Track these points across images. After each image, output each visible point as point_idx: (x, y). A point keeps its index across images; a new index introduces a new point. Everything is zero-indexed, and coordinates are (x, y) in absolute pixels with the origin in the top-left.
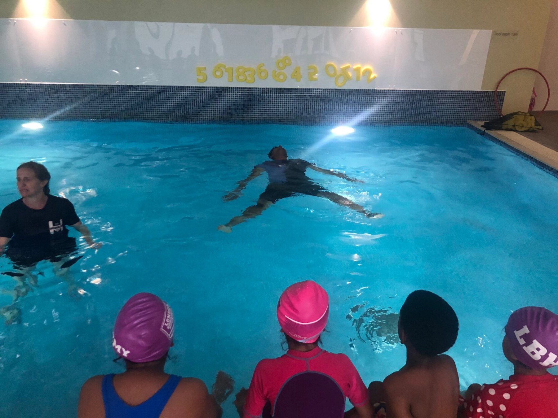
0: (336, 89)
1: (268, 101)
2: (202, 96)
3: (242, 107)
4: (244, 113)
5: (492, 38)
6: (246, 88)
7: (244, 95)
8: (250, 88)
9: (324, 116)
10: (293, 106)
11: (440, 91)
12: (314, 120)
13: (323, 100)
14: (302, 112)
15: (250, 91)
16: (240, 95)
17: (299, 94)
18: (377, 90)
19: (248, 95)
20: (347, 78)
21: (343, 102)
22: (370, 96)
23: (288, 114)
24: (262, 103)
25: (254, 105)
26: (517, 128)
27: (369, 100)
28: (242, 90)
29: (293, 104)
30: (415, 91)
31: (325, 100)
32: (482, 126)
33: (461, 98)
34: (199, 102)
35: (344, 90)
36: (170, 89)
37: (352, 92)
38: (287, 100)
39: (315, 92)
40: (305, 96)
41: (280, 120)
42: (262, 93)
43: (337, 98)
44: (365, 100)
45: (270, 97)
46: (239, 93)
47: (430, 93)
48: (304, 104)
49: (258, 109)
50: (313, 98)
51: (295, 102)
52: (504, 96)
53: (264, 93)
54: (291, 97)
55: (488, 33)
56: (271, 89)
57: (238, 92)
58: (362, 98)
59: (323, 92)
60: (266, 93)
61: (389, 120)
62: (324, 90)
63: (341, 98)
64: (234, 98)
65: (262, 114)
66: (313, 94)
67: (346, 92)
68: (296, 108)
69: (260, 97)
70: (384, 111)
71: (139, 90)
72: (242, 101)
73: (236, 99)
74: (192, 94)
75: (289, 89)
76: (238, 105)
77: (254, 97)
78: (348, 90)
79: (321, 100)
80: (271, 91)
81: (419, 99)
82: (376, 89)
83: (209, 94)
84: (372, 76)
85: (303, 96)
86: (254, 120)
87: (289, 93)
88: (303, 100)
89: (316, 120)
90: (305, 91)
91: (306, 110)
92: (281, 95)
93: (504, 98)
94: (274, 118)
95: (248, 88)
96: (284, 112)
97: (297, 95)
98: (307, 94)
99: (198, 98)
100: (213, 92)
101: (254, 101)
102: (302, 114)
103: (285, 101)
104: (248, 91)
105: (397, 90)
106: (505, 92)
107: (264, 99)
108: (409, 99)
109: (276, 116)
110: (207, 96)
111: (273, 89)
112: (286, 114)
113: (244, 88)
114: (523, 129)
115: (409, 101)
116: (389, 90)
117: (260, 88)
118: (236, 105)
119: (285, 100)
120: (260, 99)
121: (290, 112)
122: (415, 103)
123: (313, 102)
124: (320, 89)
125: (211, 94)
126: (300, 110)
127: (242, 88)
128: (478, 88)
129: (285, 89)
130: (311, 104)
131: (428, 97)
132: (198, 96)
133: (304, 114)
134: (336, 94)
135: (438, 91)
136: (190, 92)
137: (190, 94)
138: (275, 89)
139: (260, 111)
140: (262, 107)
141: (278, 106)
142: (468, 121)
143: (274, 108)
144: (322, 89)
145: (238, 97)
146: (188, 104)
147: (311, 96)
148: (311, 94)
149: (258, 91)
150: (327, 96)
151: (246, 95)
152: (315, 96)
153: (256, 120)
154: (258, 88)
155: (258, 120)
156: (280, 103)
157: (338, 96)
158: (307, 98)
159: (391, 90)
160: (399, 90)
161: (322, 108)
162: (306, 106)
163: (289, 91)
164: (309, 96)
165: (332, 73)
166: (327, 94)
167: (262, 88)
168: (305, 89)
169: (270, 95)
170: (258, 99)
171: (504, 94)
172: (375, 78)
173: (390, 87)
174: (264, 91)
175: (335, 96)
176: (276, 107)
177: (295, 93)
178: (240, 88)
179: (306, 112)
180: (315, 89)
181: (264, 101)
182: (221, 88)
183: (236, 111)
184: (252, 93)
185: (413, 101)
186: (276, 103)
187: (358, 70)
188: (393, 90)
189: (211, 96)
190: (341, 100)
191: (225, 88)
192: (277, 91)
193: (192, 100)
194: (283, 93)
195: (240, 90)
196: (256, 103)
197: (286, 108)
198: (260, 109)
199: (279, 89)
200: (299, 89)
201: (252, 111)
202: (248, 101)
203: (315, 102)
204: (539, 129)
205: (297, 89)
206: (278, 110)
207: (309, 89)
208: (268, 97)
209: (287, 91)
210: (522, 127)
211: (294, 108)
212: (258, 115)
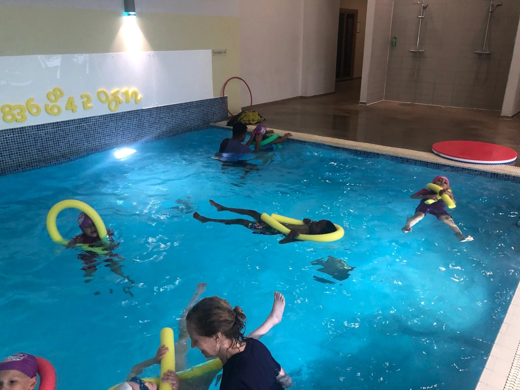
0: (110, 114)
1: (46, 138)
3: (16, 151)
4: (20, 157)
5: (213, 56)
6: (17, 129)
7: (16, 136)
8: (22, 128)
9: (105, 142)
10: (73, 138)
12: (96, 148)
13: (101, 127)
14: (84, 143)
15: (23, 130)
16: (11, 137)
17: (77, 124)
18: (144, 109)
19: (21, 136)
20: (118, 102)
21: (119, 125)
22: (140, 116)
23: (70, 147)
24: (40, 142)
25: (31, 146)
26: (251, 122)
27: (140, 120)
28: (13, 132)
29: (72, 136)
30: (172, 105)
31: (102, 126)
32: (227, 125)
33: (203, 106)
35: (118, 113)
37: (125, 114)
38: (66, 133)
39: (92, 120)
40: (83, 125)
41: (63, 155)
42: (38, 131)
43: (113, 123)
44: (137, 120)
45: (48, 134)
46: (10, 136)
47: (183, 106)
48: (84, 134)
49: (36, 149)
50: (91, 126)
51: (74, 133)
52: (227, 100)
53: (40, 130)
54: (69, 130)
55: (209, 52)
56: (46, 124)
57: (8, 135)
58: (133, 119)
59: (100, 119)
60: (43, 130)
61: (158, 135)
62: (100, 116)
63: (117, 122)
64: (4, 143)
65: (42, 153)
66: (91, 122)
67: (120, 115)
68: (77, 139)
69: (36, 136)
70: (153, 127)
72: (15, 144)
73: (7, 143)
75: (66, 121)
76: (11, 149)
77: (29, 137)
78: (121, 113)
79: (99, 127)
80: (47, 127)
81: (176, 112)
82: (143, 108)
84: (139, 97)
85: (81, 126)
86: (34, 162)
87: (67, 126)
88: (82, 130)
89: (98, 148)
90: (83, 121)
91: (87, 140)
92: (59, 130)
93: (227, 102)
94: (56, 155)
95: (20, 128)
96: (65, 146)
97: (75, 127)
98: (85, 123)
101: (30, 141)
102: (84, 145)
103: (64, 135)
104: (20, 131)
105: (159, 107)
106: (227, 97)
107: (41, 137)
108: (169, 113)
109: (58, 152)
111: (49, 124)
112: (68, 148)
113: (15, 129)
114: (255, 122)
115: (170, 115)
116: (153, 108)
117: (35, 126)
118: (9, 150)
119: (63, 133)
120: (37, 138)
121: (72, 145)
122: (174, 116)
123: (92, 130)
124: (96, 117)
126: (81, 141)
127: (12, 129)
128: (212, 97)
129: (62, 122)
130: (90, 133)
131: (182, 109)
133: (86, 144)
134: (111, 119)
135: (188, 103)
138: (51, 124)
139: (39, 151)
140: (41, 146)
141: (58, 141)
142: (210, 124)
143: (54, 144)
144: (98, 116)
145: (9, 140)
147: (89, 125)
148: (89, 122)
149: (33, 129)
150: (104, 122)
151: (19, 136)
152: (93, 124)
153: (36, 161)
154: (32, 126)
155: (39, 161)
156: (60, 138)
157: (113, 120)
158: (85, 127)
159: (155, 108)
160: (160, 107)
161: (102, 135)
162: (86, 136)
163: (66, 124)
164: (87, 125)
165: (104, 98)
166: (104, 120)
167: (37, 126)
168: (83, 119)
169: (47, 132)
170: (34, 138)
171: (227, 98)
172: (141, 98)
173: (153, 106)
174: (40, 128)
175: (111, 121)
176: (56, 143)
177: (73, 125)
178: (10, 130)
179: (87, 142)
180: (92, 117)
181: (42, 139)
183: (10, 157)
184: (26, 132)
185: (172, 114)
186: (55, 139)
187: (126, 93)
188: (156, 108)
190: (117, 124)
192: (54, 126)
194: (60, 127)
195: (10, 132)
196: (33, 143)
197: (67, 141)
198: (39, 149)
199: (55, 123)
200: (76, 120)
201: (30, 153)
202: (23, 142)
203: (93, 130)
204: (264, 120)
205: (74, 120)
206: (59, 145)
207: (86, 118)
208: (45, 134)
209: (64, 124)
210: (253, 120)
211: (75, 140)
212: (38, 156)
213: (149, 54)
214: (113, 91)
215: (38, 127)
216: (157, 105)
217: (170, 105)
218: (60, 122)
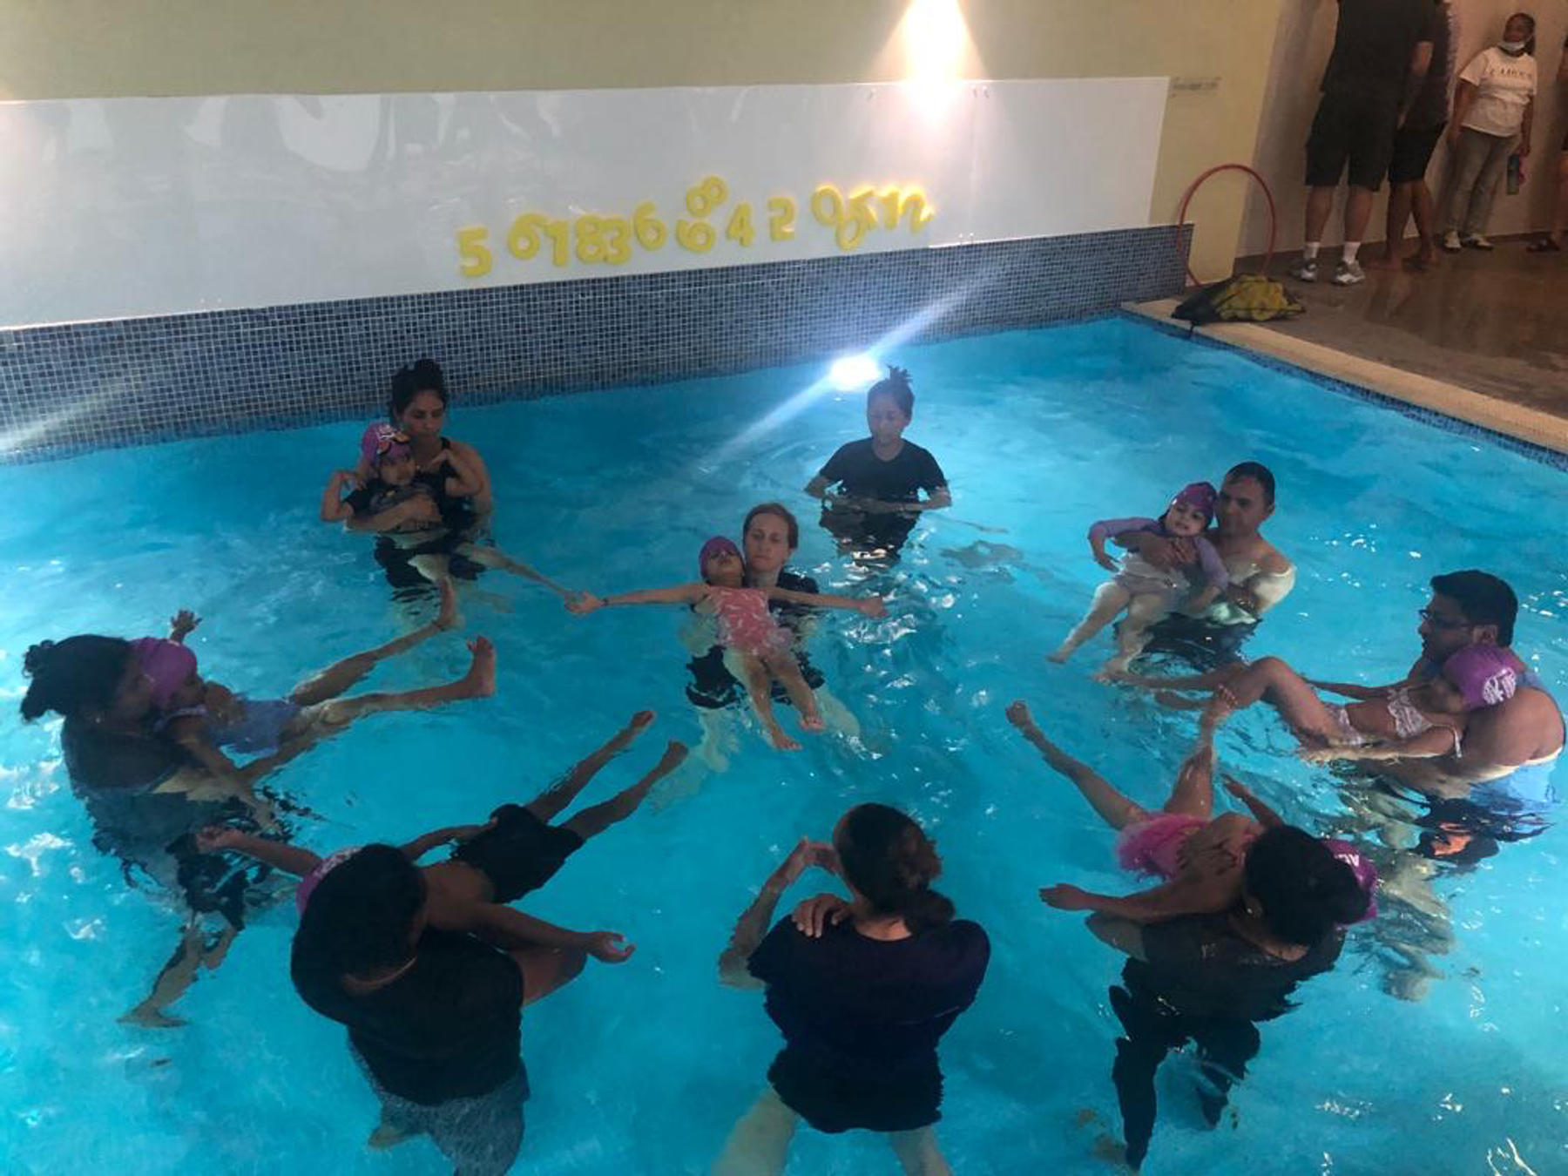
0: (838, 258)
1: (667, 311)
2: (480, 317)
3: (595, 337)
4: (602, 355)
5: (1171, 96)
6: (605, 280)
7: (600, 300)
8: (617, 279)
9: (811, 335)
10: (732, 316)
11: (1069, 237)
12: (786, 349)
13: (807, 290)
14: (757, 330)
15: (618, 286)
16: (588, 301)
17: (748, 280)
18: (932, 250)
19: (612, 299)
20: (863, 224)
21: (855, 291)
22: (917, 268)
23: (721, 340)
24: (651, 319)
25: (629, 327)
26: (1256, 315)
27: (916, 279)
28: (594, 288)
29: (732, 310)
30: (1015, 242)
31: (812, 290)
32: (1173, 316)
33: (1109, 248)
34: (468, 338)
35: (858, 257)
36: (379, 307)
37: (876, 261)
38: (716, 300)
39: (789, 270)
40: (763, 284)
41: (700, 360)
42: (651, 289)
43: (841, 281)
44: (907, 280)
45: (673, 299)
47: (1048, 245)
48: (762, 307)
49: (641, 338)
50: (783, 288)
51: (737, 304)
52: (1191, 235)
53: (657, 289)
54: (727, 293)
55: (1159, 85)
56: (673, 274)
57: (583, 295)
58: (898, 275)
59: (809, 268)
60: (662, 288)
62: (809, 262)
63: (851, 280)
64: (572, 314)
65: (652, 349)
66: (784, 276)
67: (862, 262)
68: (742, 321)
69: (646, 302)
71: (274, 324)
72: (595, 319)
73: (577, 314)
74: (447, 315)
75: (722, 270)
77: (629, 303)
78: (866, 255)
79: (802, 291)
80: (673, 281)
81: (1024, 262)
82: (931, 246)
83: (498, 309)
84: (927, 211)
85: (758, 284)
86: (631, 369)
87: (722, 282)
88: (757, 296)
89: (791, 348)
90: (764, 272)
91: (767, 324)
92: (700, 290)
93: (1190, 240)
94: (684, 356)
95: (611, 279)
96: (711, 336)
97: (742, 286)
98: (768, 278)
99: (467, 325)
100: (510, 302)
101: (629, 315)
102: (756, 336)
103: (711, 307)
104: (612, 286)
105: (976, 245)
106: (1192, 225)
107: (657, 306)
108: (1004, 264)
109: (689, 350)
110: (492, 316)
111: (679, 273)
112: (716, 341)
113: (599, 280)
114: (1267, 315)
116: (959, 247)
117: (645, 276)
118: (578, 333)
119: (711, 301)
120: (646, 307)
121: (726, 334)
122: (1015, 273)
123: (782, 299)
124: (799, 261)
125: (504, 309)
126: (752, 325)
127: (594, 281)
128: (1144, 223)
129: (711, 271)
130: (777, 305)
131: (1042, 255)
132: (466, 319)
133: (762, 336)
134: (838, 270)
135: (1064, 237)
136: (440, 309)
137: (440, 315)
138: (684, 273)
139: (647, 343)
140: (652, 331)
141: (695, 320)
142: (1123, 304)
143: (684, 327)
144: (804, 262)
145: (583, 307)
146: (436, 348)
147: (778, 282)
148: (779, 276)
149: (640, 284)
150: (818, 278)
151: (606, 299)
152: (788, 281)
153: (636, 369)
154: (640, 277)
155: (642, 367)
156: (700, 313)
157: (842, 275)
158: (767, 289)
159: (963, 247)
160: (981, 245)
161: (806, 313)
162: (767, 312)
163: (722, 276)
164: (773, 283)
165: (826, 213)
166: (818, 272)
167: (651, 276)
168: (764, 265)
169: (673, 293)
170: (641, 308)
171: (1192, 231)
172: (930, 217)
173: (961, 240)
174: (657, 282)
175: (837, 276)
176: (689, 326)
177: (738, 280)
178: (588, 281)
179: (766, 329)
180: (789, 263)
181: (657, 313)
182: (534, 286)
183: (579, 351)
184: (623, 291)
185: (1012, 269)
186: (689, 315)
187: (891, 200)
188: (968, 246)
189: (504, 315)
190: (851, 286)
191: (546, 284)
192: (690, 279)
193: (448, 333)
194: (706, 284)
195: (588, 289)
196: (635, 320)
197: (716, 324)
198: (646, 337)
199: (695, 272)
200: (748, 267)
201: (624, 345)
202: (612, 317)
203: (787, 298)
204: (1299, 312)
205: (743, 268)
206: (695, 332)
207: (774, 265)
208: (667, 300)
209: (716, 277)
210: (1263, 309)
211: (737, 322)
212: (641, 356)
213: (973, 87)
214: (855, 194)
215: (654, 280)
216: (972, 238)
217: (1011, 242)
218: (706, 270)
